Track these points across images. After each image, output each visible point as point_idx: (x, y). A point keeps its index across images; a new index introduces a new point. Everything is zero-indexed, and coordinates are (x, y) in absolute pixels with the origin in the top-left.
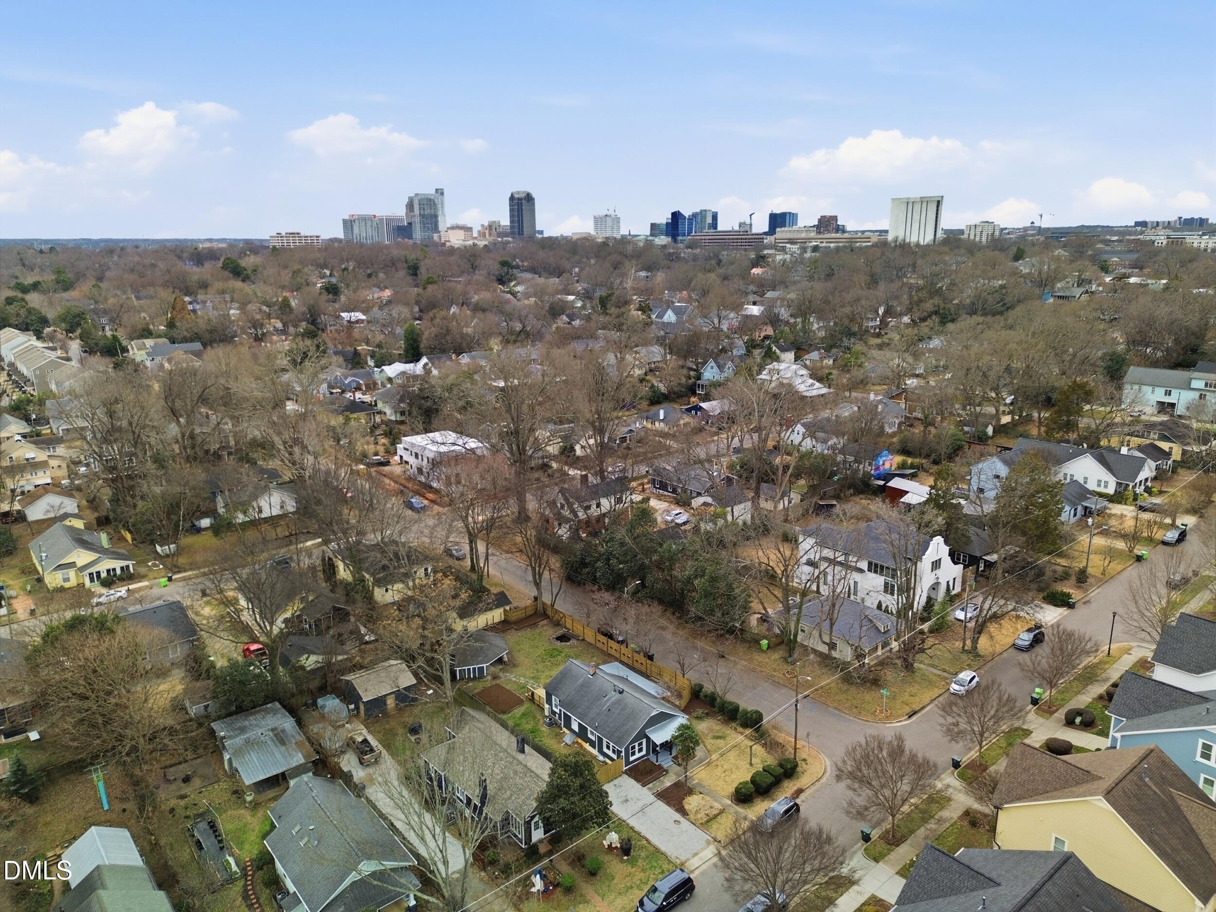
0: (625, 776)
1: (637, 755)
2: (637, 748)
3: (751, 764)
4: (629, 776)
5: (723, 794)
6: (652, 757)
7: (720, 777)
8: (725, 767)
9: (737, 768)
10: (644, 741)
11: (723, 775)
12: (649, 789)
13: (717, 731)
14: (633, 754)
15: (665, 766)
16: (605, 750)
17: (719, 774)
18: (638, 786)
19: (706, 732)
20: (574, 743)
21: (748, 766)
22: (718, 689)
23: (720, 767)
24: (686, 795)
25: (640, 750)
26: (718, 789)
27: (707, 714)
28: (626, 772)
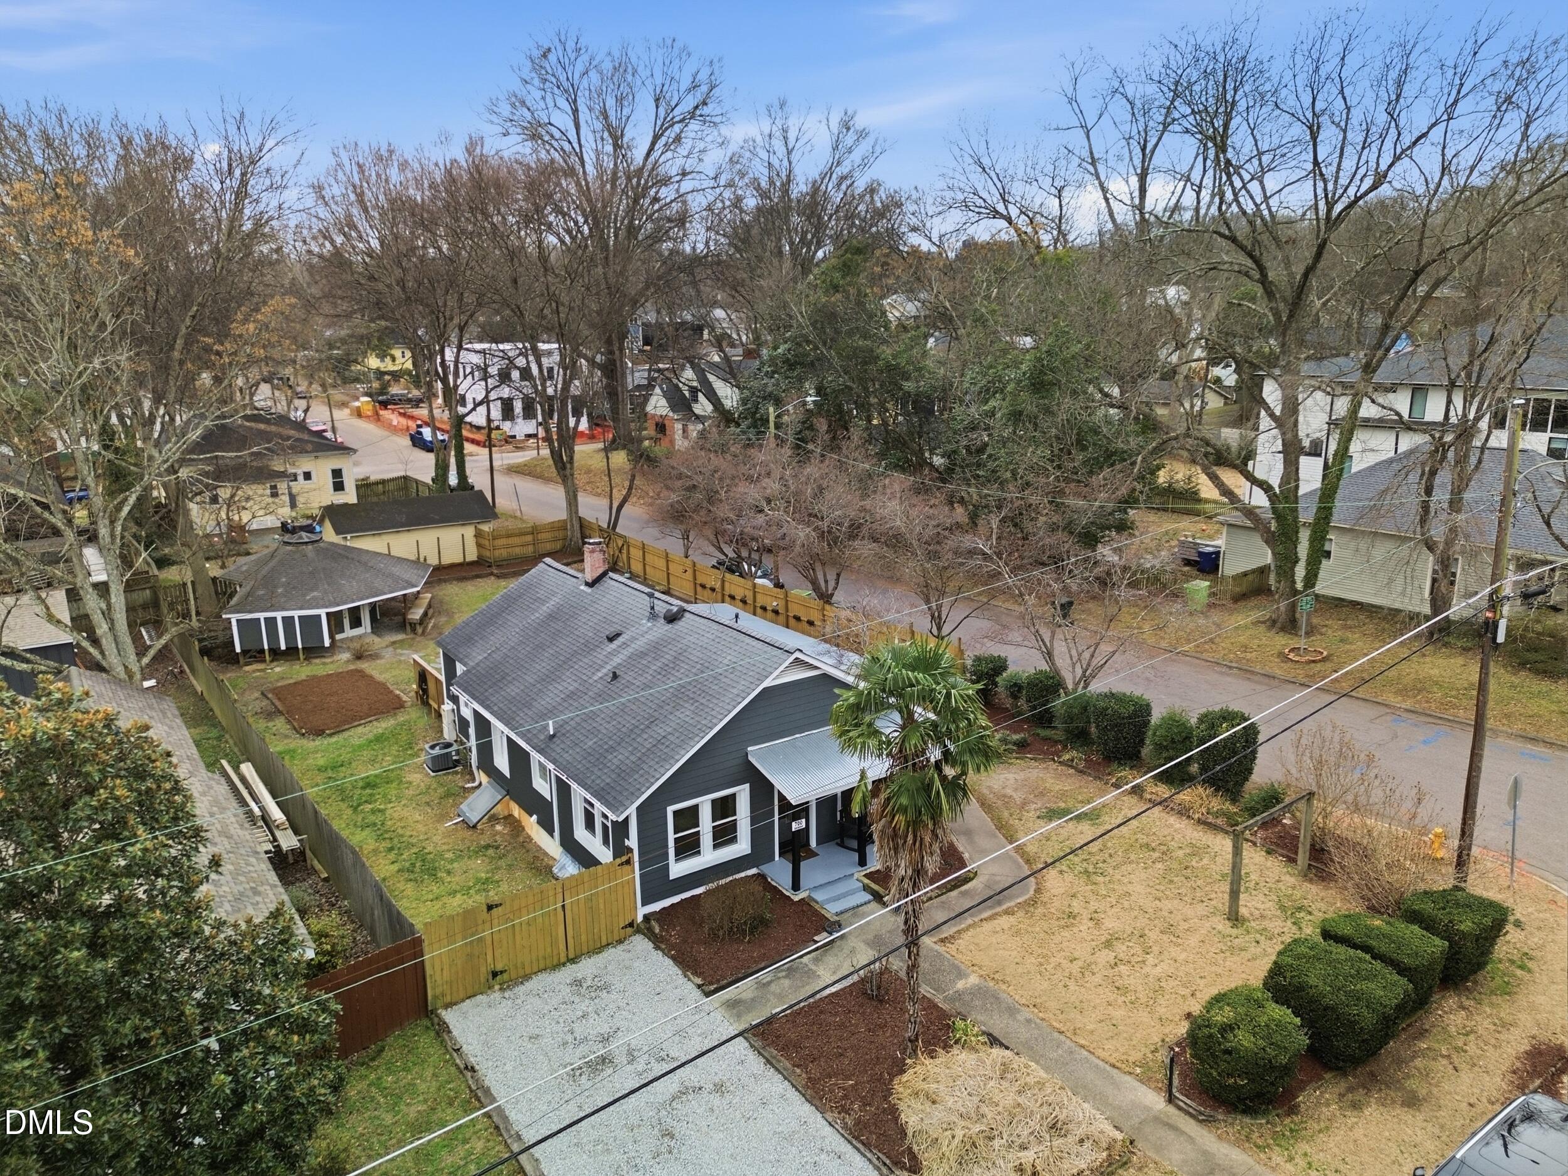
0: (641, 944)
1: (709, 856)
2: (706, 824)
3: (1234, 918)
4: (658, 942)
5: (1112, 1050)
6: (779, 872)
7: (1087, 968)
8: (1109, 923)
9: (1169, 929)
10: (743, 794)
11: (1106, 956)
12: (733, 1005)
13: (1063, 795)
14: (688, 847)
15: (831, 910)
16: (580, 833)
17: (1082, 952)
18: (686, 988)
19: (1018, 797)
20: (493, 818)
21: (1224, 926)
22: (1062, 662)
23: (1084, 925)
24: (911, 1046)
25: (724, 835)
26: (1089, 1022)
27: (1022, 746)
28: (645, 928)
